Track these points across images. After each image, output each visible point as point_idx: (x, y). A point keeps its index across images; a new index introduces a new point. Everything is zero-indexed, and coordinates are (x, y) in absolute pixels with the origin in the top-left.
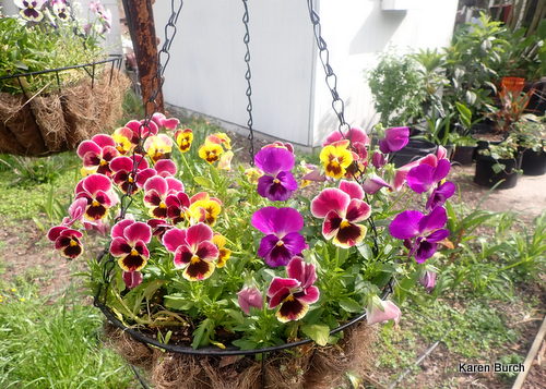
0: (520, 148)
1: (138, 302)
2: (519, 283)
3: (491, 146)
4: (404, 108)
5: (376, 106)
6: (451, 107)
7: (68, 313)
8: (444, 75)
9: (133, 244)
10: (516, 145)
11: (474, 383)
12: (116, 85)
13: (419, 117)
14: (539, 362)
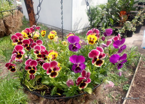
0: (126, 30)
1: (34, 83)
2: (127, 66)
3: (119, 30)
4: (96, 20)
5: (89, 20)
6: (108, 19)
7: (8, 81)
8: (106, 11)
9: (32, 67)
10: (125, 29)
11: (118, 92)
12: (19, 16)
13: (100, 22)
14: (133, 86)
